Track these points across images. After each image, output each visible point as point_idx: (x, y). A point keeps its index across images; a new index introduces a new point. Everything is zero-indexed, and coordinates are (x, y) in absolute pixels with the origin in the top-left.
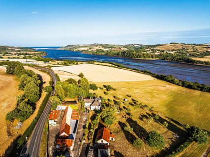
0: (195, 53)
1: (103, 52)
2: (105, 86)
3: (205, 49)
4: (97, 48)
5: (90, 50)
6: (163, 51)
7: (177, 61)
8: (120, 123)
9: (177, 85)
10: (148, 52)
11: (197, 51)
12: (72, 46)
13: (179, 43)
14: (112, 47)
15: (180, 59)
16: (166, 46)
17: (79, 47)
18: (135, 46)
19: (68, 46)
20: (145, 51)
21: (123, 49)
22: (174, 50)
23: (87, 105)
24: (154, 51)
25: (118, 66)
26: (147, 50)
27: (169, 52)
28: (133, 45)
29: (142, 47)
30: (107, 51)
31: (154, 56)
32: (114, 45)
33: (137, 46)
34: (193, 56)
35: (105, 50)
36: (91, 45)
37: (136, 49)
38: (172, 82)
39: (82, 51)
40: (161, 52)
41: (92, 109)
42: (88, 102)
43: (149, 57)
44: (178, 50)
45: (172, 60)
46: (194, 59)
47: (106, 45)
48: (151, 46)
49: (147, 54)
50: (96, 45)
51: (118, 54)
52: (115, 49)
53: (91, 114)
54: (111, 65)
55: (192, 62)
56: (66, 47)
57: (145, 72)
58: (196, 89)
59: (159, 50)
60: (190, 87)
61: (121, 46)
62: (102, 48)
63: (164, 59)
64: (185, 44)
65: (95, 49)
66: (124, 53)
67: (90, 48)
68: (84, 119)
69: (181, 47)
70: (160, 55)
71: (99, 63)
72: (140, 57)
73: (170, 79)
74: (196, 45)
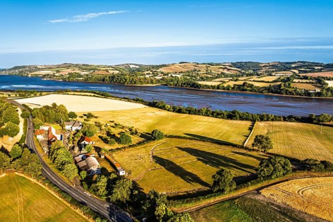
0: (207, 75)
1: (81, 76)
2: (85, 115)
3: (221, 70)
4: (70, 71)
5: (57, 74)
6: (167, 74)
7: (181, 86)
9: (168, 110)
10: (147, 76)
11: (210, 73)
12: (24, 67)
13: (191, 62)
14: (94, 69)
15: (184, 84)
16: (173, 67)
17: (37, 69)
18: (131, 66)
19: (16, 68)
20: (142, 75)
21: (111, 72)
22: (182, 72)
23: (67, 127)
24: (155, 74)
25: (102, 95)
26: (146, 73)
27: (174, 75)
28: (127, 66)
29: (141, 69)
30: (87, 75)
31: (154, 81)
32: (98, 66)
33: (134, 66)
34: (202, 79)
35: (83, 73)
36: (58, 66)
37: (133, 72)
38: (163, 108)
39: (44, 76)
40: (165, 75)
41: (73, 130)
42: (69, 125)
43: (148, 83)
44: (188, 71)
45: (176, 85)
46: (200, 83)
47: (84, 65)
48: (153, 67)
49: (145, 78)
50: (68, 66)
51: (104, 80)
52: (100, 72)
53: (73, 133)
54: (92, 94)
55: (198, 86)
56: (11, 69)
57: (137, 101)
58: (184, 113)
59: (162, 73)
60: (180, 111)
61: (109, 67)
62: (77, 71)
63: (166, 85)
64: (198, 64)
65: (66, 72)
66: (113, 77)
67: (58, 71)
68: (68, 135)
69: (193, 68)
70: (163, 79)
71: (76, 93)
72: (135, 83)
73: (161, 105)
74: (212, 64)
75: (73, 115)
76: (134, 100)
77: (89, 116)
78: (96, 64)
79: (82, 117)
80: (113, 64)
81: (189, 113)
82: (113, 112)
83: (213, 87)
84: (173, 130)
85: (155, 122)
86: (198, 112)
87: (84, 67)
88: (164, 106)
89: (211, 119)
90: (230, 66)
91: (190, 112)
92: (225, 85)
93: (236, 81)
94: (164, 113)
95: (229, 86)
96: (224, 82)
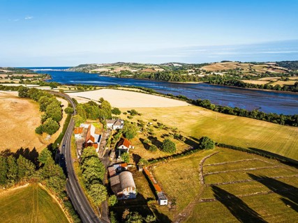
0: (251, 74)
1: (131, 73)
2: (129, 112)
3: (265, 69)
4: (122, 68)
5: (112, 72)
6: (210, 72)
7: (225, 84)
8: (141, 140)
9: (214, 110)
10: (190, 74)
11: (255, 72)
12: (87, 65)
13: (234, 61)
14: (142, 68)
15: (228, 82)
16: (215, 66)
17: (96, 67)
18: (175, 65)
19: (80, 66)
20: (185, 73)
21: (157, 70)
22: (224, 71)
23: (109, 125)
24: (197, 72)
25: (147, 91)
26: (188, 71)
27: (216, 74)
28: (171, 65)
29: (184, 67)
30: (136, 73)
31: (197, 79)
32: (146, 65)
33: (177, 65)
34: (247, 78)
35: (132, 71)
36: (113, 65)
37: (176, 69)
38: (208, 107)
39: (101, 73)
40: (207, 73)
41: (114, 129)
42: (110, 123)
43: (190, 80)
44: (230, 70)
45: (219, 83)
46: (245, 81)
47: (134, 64)
48: (195, 65)
49: (188, 76)
50: (120, 64)
51: (150, 77)
52: (147, 70)
53: (113, 133)
54: (139, 90)
55: (243, 85)
56: (77, 67)
57: (180, 98)
58: (232, 114)
59: (204, 71)
60: (226, 112)
61: (155, 65)
62: (128, 69)
63: (209, 83)
64: (240, 63)
65: (118, 70)
66: (158, 74)
67: (112, 69)
68: (107, 135)
69: (235, 67)
70: (205, 77)
71: (124, 88)
72: (178, 80)
73: (206, 104)
74: (255, 63)
75: (116, 111)
76: (177, 97)
77: (133, 113)
78: (144, 63)
79: (125, 114)
80: (159, 63)
81: (238, 115)
82: (156, 109)
83: (260, 87)
84: (223, 135)
85: (200, 123)
86: (249, 115)
87: (134, 65)
88: (209, 106)
89: (265, 124)
90: (276, 65)
91: (238, 113)
92: (274, 85)
93: (285, 80)
94: (209, 113)
95: (278, 86)
96: (272, 82)
